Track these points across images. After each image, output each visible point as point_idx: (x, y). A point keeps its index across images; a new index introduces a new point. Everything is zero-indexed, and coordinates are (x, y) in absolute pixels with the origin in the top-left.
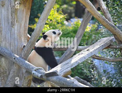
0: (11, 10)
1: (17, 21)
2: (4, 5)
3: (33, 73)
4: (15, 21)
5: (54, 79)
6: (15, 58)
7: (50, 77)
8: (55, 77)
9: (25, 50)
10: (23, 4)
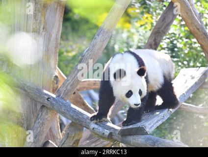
1: (43, 29)
3: (93, 128)
4: (40, 27)
5: (140, 140)
6: (49, 98)
7: (130, 137)
8: (143, 137)
9: (68, 85)
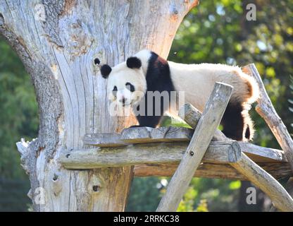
0: (78, 206)
2: (58, 193)
10: (107, 188)
